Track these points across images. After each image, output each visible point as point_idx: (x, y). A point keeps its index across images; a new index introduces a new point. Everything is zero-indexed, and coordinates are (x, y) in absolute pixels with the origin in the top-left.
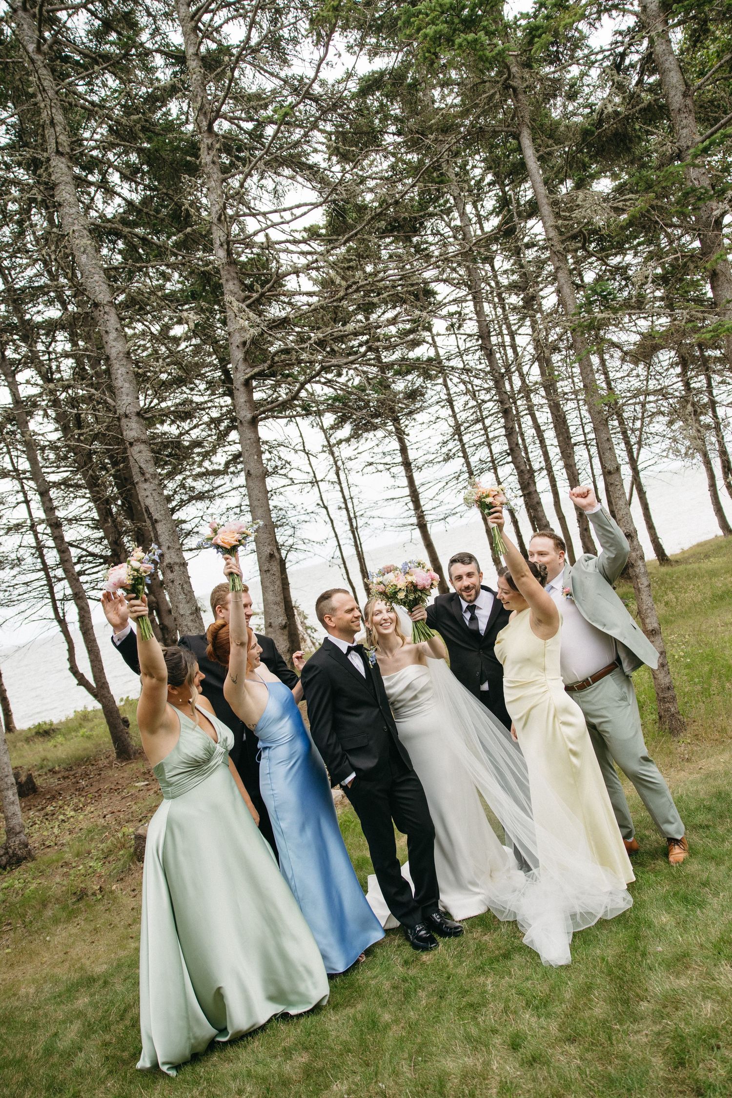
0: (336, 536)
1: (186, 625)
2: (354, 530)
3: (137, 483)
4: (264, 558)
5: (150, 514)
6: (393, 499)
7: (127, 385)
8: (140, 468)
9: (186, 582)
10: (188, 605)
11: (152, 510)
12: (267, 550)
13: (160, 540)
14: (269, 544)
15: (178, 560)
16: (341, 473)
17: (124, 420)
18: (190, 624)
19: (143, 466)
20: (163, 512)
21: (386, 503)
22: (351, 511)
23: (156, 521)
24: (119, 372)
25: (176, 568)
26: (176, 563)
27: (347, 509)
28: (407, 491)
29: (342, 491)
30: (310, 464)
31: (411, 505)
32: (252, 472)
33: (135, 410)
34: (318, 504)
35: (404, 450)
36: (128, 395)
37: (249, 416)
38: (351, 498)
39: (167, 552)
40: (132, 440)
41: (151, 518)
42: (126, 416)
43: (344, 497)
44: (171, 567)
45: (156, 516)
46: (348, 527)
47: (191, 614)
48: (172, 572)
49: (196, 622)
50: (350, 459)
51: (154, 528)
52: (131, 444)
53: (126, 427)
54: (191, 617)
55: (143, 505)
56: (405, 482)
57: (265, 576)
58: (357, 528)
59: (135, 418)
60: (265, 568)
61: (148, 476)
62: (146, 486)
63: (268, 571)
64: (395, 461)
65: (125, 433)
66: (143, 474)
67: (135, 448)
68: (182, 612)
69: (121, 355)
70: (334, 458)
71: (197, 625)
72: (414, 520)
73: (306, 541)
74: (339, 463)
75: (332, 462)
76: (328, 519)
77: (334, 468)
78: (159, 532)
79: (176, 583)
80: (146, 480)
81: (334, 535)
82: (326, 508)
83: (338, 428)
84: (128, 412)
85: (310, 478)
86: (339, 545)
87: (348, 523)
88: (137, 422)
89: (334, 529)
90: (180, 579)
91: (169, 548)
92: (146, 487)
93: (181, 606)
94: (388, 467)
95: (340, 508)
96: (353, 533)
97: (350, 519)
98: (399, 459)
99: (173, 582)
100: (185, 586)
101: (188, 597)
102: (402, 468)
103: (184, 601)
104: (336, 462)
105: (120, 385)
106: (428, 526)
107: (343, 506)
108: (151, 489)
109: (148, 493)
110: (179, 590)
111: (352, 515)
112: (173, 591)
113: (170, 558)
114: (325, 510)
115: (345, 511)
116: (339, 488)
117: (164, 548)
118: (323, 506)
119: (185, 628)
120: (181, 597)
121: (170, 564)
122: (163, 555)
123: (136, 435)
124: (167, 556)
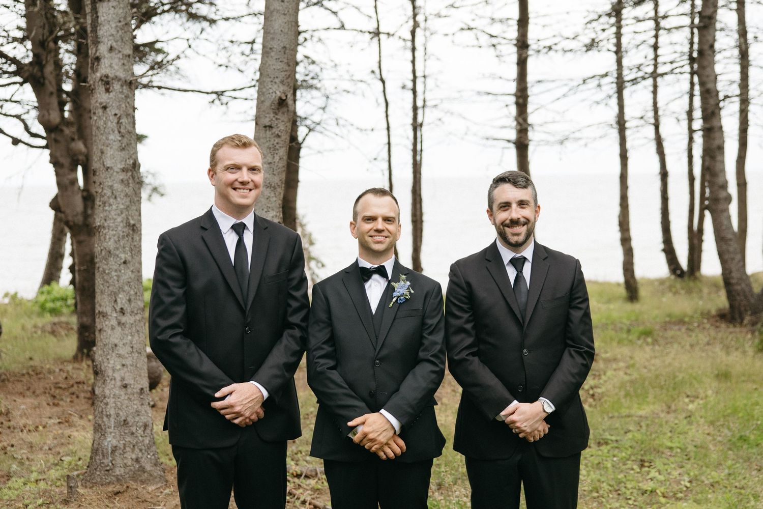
1: (111, 187)
2: (416, 126)
4: (267, 104)
9: (128, 115)
10: (123, 154)
12: (277, 91)
13: (100, 33)
14: (282, 82)
15: (121, 74)
16: (419, 32)
18: (117, 186)
25: (116, 86)
26: (117, 79)
27: (414, 91)
29: (413, 62)
34: (373, 72)
35: (523, 22)
38: (424, 77)
39: (107, 55)
43: (414, 72)
44: (107, 83)
47: (123, 170)
48: (107, 90)
49: (128, 185)
50: (439, 16)
51: (95, 10)
54: (122, 176)
57: (262, 134)
58: (421, 125)
60: (266, 122)
63: (271, 127)
68: (108, 163)
71: (129, 191)
73: (341, 122)
76: (382, 100)
77: (411, 23)
78: (101, 19)
79: (111, 112)
81: (386, 126)
82: (383, 82)
87: (411, 114)
89: (387, 116)
90: (119, 107)
91: (111, 49)
93: (109, 152)
94: (494, 41)
95: (404, 87)
96: (414, 129)
97: (415, 109)
99: (105, 108)
100: (124, 120)
101: (125, 141)
102: (515, 49)
103: (116, 145)
107: (410, 85)
110: (112, 123)
111: (420, 103)
112: (101, 123)
113: (109, 65)
114: (381, 84)
115: (410, 94)
116: (411, 58)
117: (103, 49)
118: (379, 76)
119: (108, 192)
120: (114, 137)
121: (107, 76)
122: (98, 59)
124: (105, 62)
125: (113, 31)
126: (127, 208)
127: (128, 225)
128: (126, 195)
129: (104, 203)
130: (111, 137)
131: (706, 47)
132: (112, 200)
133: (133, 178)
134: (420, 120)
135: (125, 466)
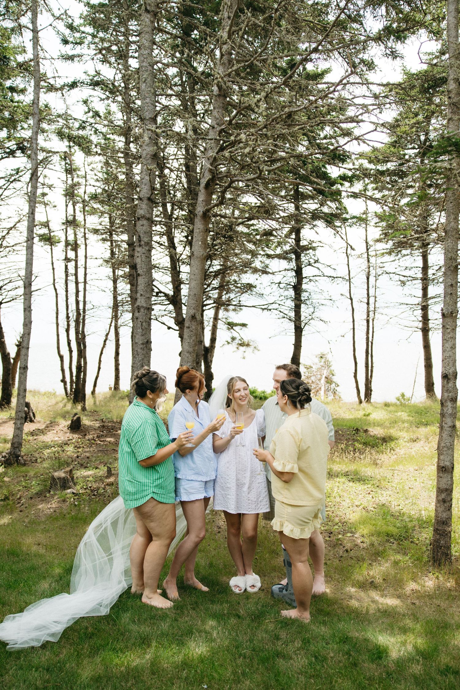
0: (354, 321)
1: (137, 351)
3: (135, 246)
5: (137, 269)
8: (139, 236)
10: (142, 337)
11: (138, 266)
13: (138, 289)
15: (145, 305)
18: (139, 350)
19: (142, 235)
20: (145, 270)
22: (372, 308)
23: (139, 275)
25: (142, 310)
26: (141, 307)
27: (368, 304)
28: (420, 301)
29: (368, 290)
30: (348, 264)
31: (420, 313)
32: (195, 253)
33: (148, 196)
35: (425, 268)
36: (145, 185)
39: (139, 297)
40: (140, 217)
41: (136, 272)
42: (141, 199)
43: (368, 294)
44: (139, 309)
45: (140, 271)
47: (142, 344)
48: (139, 312)
51: (137, 280)
52: (139, 219)
53: (139, 207)
54: (141, 346)
56: (420, 293)
59: (145, 202)
61: (143, 243)
63: (189, 327)
64: (416, 276)
65: (138, 211)
66: (140, 241)
67: (141, 222)
68: (137, 341)
69: (149, 156)
70: (369, 263)
72: (420, 325)
74: (372, 268)
75: (367, 266)
78: (139, 283)
79: (139, 320)
80: (140, 246)
81: (352, 320)
82: (351, 299)
84: (143, 197)
86: (354, 329)
88: (146, 204)
90: (143, 318)
91: (141, 295)
92: (139, 250)
93: (138, 337)
96: (368, 321)
97: (368, 312)
98: (420, 275)
99: (137, 319)
100: (144, 324)
101: (144, 332)
103: (140, 334)
104: (369, 268)
107: (366, 300)
108: (141, 252)
109: (139, 255)
110: (139, 325)
114: (350, 301)
115: (366, 305)
116: (366, 288)
117: (138, 295)
118: (349, 297)
121: (139, 306)
122: (136, 299)
123: (143, 213)
124: (139, 300)
125: (143, 288)
126: (143, 359)
128: (143, 354)
130: (138, 330)
132: (137, 356)
133: (146, 347)
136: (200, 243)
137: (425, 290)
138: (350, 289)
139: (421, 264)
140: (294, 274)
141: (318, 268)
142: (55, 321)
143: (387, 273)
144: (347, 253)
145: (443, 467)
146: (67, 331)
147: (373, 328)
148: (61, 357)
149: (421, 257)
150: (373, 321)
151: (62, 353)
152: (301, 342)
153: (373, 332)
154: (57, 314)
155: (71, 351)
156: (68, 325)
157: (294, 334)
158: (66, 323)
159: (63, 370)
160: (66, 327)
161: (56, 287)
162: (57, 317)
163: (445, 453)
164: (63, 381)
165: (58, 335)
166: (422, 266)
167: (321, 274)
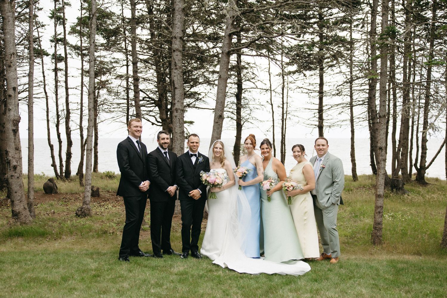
1: (177, 137)
3: (172, 69)
4: (217, 116)
5: (174, 84)
6: (309, 109)
7: (179, 24)
8: (175, 63)
9: (182, 119)
10: (180, 129)
11: (175, 83)
12: (219, 113)
13: (176, 97)
14: (221, 111)
17: (174, 39)
18: (178, 137)
19: (177, 62)
20: (180, 85)
21: (304, 111)
22: (285, 110)
23: (176, 88)
24: (177, 17)
25: (179, 111)
26: (179, 109)
27: (283, 108)
28: (317, 107)
29: (283, 98)
30: (270, 80)
31: (317, 115)
32: (222, 76)
33: (180, 36)
34: (267, 102)
35: (321, 84)
36: (178, 28)
37: (227, 50)
38: (287, 103)
39: (177, 103)
40: (175, 49)
41: (174, 86)
42: (175, 38)
43: (283, 102)
44: (177, 110)
45: (176, 86)
46: (281, 118)
47: (180, 133)
48: (177, 112)
52: (174, 51)
53: (174, 43)
54: (180, 135)
55: (172, 79)
57: (215, 124)
59: (179, 40)
60: (216, 121)
61: (178, 67)
62: (175, 71)
64: (315, 90)
65: (173, 45)
66: (176, 66)
67: (175, 53)
68: (176, 131)
69: (180, 9)
70: (283, 80)
71: (181, 138)
72: (317, 123)
74: (285, 83)
75: (282, 82)
76: (271, 111)
77: (282, 85)
78: (176, 93)
79: (177, 118)
80: (176, 69)
81: (272, 120)
82: (272, 105)
83: (291, 65)
84: (176, 36)
85: (268, 87)
86: (273, 126)
88: (179, 42)
89: (273, 116)
90: (180, 117)
91: (178, 101)
93: (177, 128)
94: (310, 91)
95: (279, 107)
96: (283, 121)
97: (283, 114)
98: (318, 89)
99: (176, 117)
101: (181, 126)
102: (318, 94)
104: (283, 83)
105: (176, 23)
106: (324, 128)
107: (281, 106)
108: (178, 73)
109: (176, 75)
110: (178, 121)
112: (175, 121)
113: (178, 106)
114: (271, 106)
115: (281, 109)
116: (282, 97)
117: (176, 101)
118: (270, 103)
119: (176, 139)
120: (178, 124)
121: (177, 108)
122: (175, 104)
123: (177, 47)
124: (177, 105)
125: (179, 97)
126: (181, 143)
127: (181, 147)
128: (181, 140)
129: (175, 142)
131: (372, 96)
132: (177, 141)
133: (182, 135)
134: (285, 117)
135: (178, 210)
136: (225, 70)
137: (321, 99)
138: (271, 98)
139: (318, 81)
140: (236, 86)
141: (254, 83)
142: (46, 119)
143: (299, 88)
144: (269, 72)
145: (379, 195)
146: (57, 126)
147: (285, 125)
148: (51, 147)
149: (319, 77)
150: (285, 120)
151: (52, 143)
152: (241, 135)
153: (285, 128)
154: (47, 112)
155: (60, 142)
156: (58, 122)
157: (236, 129)
158: (56, 120)
159: (53, 157)
160: (56, 123)
161: (47, 91)
162: (48, 115)
163: (380, 188)
164: (54, 165)
165: (49, 130)
166: (319, 83)
167: (255, 87)
